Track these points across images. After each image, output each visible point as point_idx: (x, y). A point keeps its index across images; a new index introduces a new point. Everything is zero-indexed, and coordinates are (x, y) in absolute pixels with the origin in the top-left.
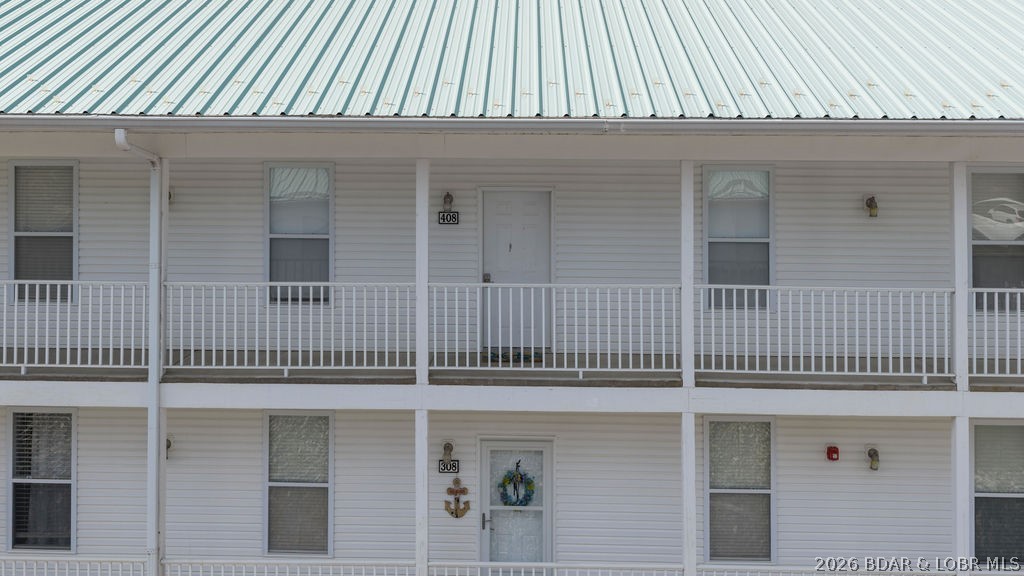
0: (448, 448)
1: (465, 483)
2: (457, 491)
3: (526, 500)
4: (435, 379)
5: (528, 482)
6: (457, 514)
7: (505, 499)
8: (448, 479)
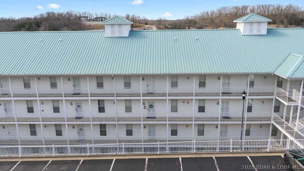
0: (144, 102)
1: (146, 106)
2: (145, 106)
3: (152, 107)
4: (143, 96)
5: (152, 105)
6: (145, 109)
7: (150, 107)
8: (144, 105)
